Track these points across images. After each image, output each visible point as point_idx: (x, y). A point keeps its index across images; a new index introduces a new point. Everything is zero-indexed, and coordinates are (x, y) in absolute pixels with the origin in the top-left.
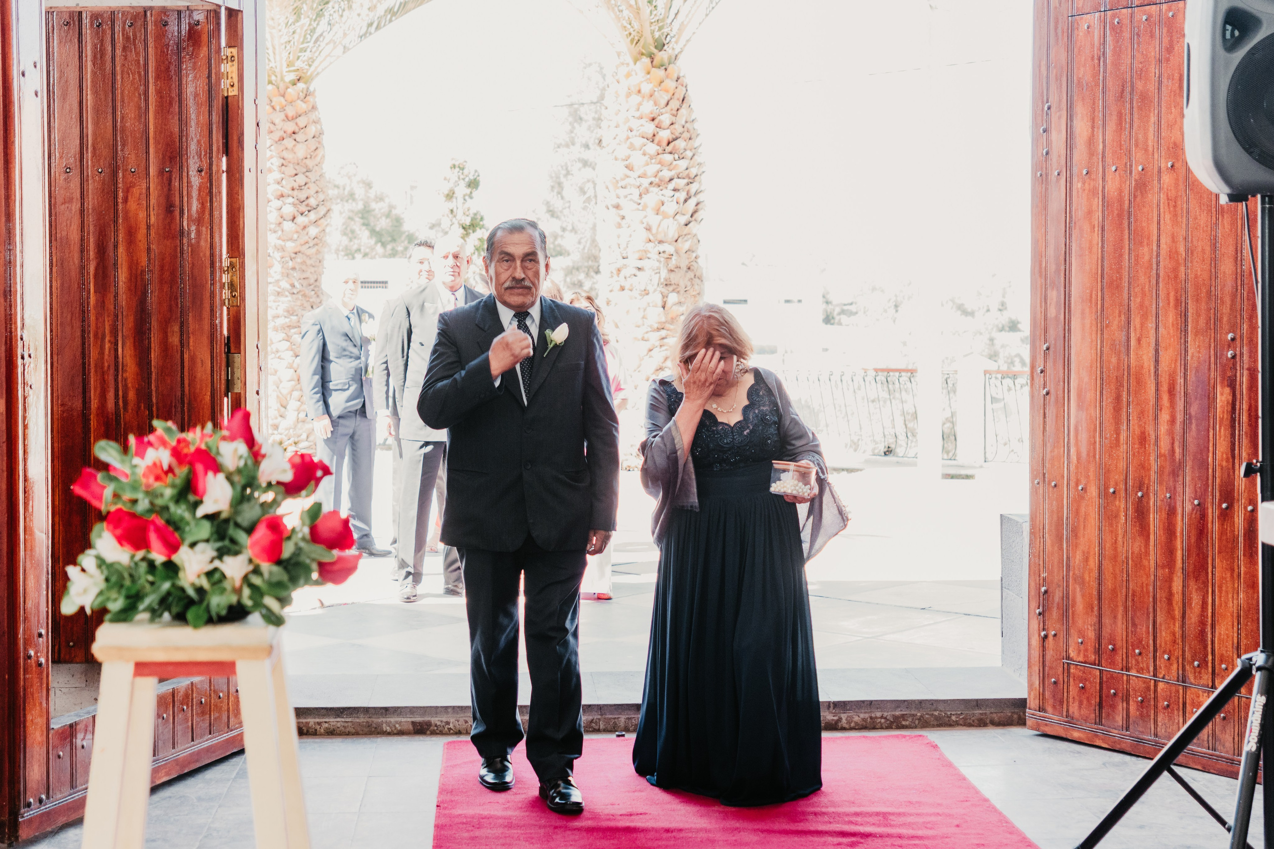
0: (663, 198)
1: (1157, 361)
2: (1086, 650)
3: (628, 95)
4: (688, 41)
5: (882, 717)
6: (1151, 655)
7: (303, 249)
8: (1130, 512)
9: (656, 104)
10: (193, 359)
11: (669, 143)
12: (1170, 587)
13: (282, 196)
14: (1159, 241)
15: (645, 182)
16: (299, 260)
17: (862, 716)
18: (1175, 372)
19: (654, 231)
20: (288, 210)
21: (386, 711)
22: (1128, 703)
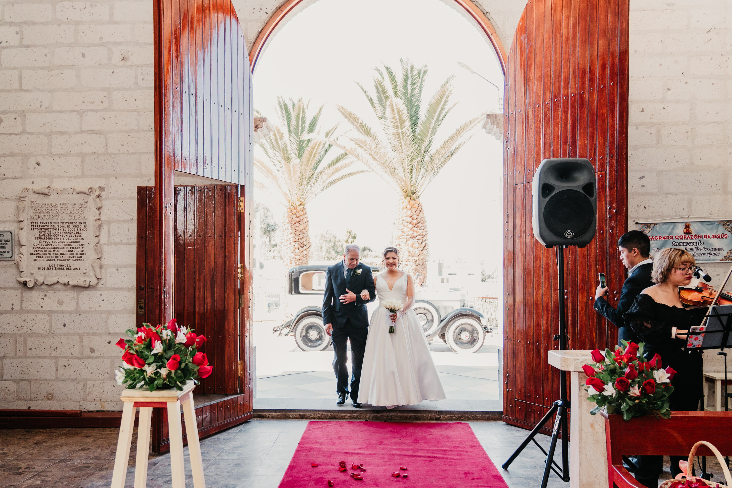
0: (414, 242)
1: (542, 299)
2: (521, 396)
3: (403, 209)
4: (423, 191)
5: (454, 416)
6: (542, 398)
7: (302, 258)
8: (534, 350)
9: (412, 212)
10: (228, 296)
11: (416, 224)
12: (548, 375)
13: (295, 241)
14: (543, 259)
15: (408, 237)
16: (300, 262)
17: (448, 416)
18: (548, 303)
19: (411, 253)
20: (297, 246)
21: (291, 411)
22: (535, 415)
